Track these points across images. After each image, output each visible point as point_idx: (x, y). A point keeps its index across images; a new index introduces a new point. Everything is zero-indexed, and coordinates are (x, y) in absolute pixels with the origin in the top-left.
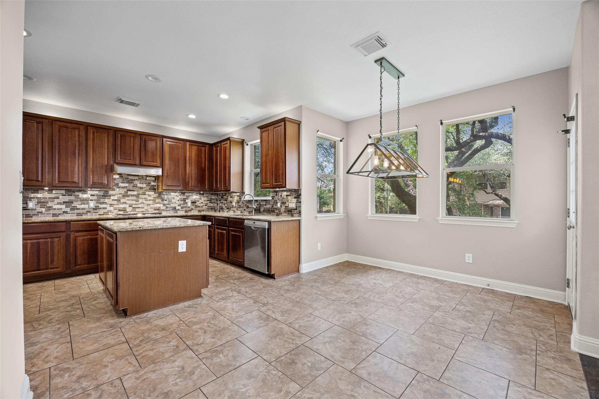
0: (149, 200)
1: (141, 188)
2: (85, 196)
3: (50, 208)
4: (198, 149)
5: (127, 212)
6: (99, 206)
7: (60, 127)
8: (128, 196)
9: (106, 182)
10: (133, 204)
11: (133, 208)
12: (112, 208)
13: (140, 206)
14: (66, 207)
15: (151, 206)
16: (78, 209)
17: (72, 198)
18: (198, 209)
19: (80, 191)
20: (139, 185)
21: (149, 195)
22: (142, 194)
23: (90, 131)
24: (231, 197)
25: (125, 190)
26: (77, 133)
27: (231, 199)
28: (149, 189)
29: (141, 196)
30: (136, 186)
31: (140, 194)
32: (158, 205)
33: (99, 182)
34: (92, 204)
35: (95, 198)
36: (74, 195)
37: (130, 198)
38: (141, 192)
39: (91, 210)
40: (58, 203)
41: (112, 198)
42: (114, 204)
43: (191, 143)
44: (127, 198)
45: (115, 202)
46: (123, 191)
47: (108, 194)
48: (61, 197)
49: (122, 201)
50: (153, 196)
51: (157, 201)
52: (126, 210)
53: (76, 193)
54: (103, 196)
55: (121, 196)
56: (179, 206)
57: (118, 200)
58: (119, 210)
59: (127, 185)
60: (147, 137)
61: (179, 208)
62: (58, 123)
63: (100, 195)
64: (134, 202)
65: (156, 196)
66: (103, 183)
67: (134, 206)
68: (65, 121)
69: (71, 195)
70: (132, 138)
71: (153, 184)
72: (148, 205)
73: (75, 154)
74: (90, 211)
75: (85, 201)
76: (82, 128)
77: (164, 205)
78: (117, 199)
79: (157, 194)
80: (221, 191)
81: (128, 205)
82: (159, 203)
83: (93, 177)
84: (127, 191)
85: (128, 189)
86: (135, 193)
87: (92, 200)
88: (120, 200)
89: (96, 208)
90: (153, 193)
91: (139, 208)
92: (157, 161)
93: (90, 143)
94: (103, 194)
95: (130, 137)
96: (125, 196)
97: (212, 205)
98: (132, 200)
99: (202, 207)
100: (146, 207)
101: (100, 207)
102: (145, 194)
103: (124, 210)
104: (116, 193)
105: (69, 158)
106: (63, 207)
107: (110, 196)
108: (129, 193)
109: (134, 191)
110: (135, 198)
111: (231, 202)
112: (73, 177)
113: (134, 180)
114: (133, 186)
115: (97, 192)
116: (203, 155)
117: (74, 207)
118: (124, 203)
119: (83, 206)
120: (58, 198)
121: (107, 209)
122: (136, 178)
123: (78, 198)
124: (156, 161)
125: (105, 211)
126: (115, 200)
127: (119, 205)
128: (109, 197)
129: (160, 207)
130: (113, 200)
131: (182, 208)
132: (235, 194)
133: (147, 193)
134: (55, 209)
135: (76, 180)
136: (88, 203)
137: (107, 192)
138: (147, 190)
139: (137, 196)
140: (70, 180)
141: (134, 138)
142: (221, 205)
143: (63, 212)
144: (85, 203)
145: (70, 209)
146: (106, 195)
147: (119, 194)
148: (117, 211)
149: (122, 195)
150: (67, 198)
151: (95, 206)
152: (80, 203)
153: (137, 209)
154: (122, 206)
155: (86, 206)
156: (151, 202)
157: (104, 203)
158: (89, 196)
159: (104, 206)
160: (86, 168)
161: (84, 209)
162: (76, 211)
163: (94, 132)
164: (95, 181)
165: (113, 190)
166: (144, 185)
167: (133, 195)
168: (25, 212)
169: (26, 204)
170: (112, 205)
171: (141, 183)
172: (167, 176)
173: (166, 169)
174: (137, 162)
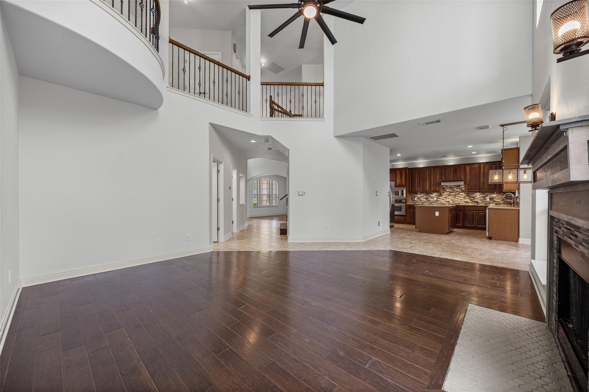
1: (457, 191)
2: (432, 196)
3: (421, 200)
7: (422, 170)
8: (451, 195)
9: (438, 190)
13: (456, 200)
15: (462, 200)
17: (428, 196)
19: (430, 194)
21: (461, 195)
25: (449, 192)
26: (427, 171)
28: (462, 191)
29: (457, 195)
30: (455, 191)
33: (436, 190)
34: (435, 199)
35: (436, 196)
37: (452, 196)
38: (457, 193)
39: (435, 201)
40: (423, 198)
41: (443, 196)
44: (450, 196)
45: (445, 198)
46: (448, 193)
48: (424, 196)
49: (448, 197)
50: (463, 195)
51: (466, 198)
53: (429, 195)
55: (447, 195)
57: (446, 197)
58: (446, 202)
59: (450, 190)
60: (457, 166)
61: (481, 201)
63: (438, 195)
64: (454, 198)
67: (453, 200)
68: (423, 168)
70: (449, 169)
72: (461, 200)
73: (427, 179)
75: (433, 198)
76: (429, 169)
77: (470, 200)
79: (466, 194)
82: (468, 199)
83: (433, 188)
84: (450, 193)
85: (450, 192)
86: (454, 194)
88: (447, 197)
89: (437, 201)
90: (464, 193)
91: (456, 201)
92: (462, 178)
93: (432, 174)
96: (449, 195)
99: (499, 201)
100: (460, 201)
104: (445, 194)
105: (425, 181)
106: (425, 200)
107: (442, 195)
108: (451, 194)
110: (454, 196)
112: (426, 188)
113: (453, 188)
114: (453, 191)
115: (437, 193)
117: (429, 200)
119: (431, 200)
120: (423, 196)
122: (454, 186)
125: (441, 202)
126: (445, 197)
129: (468, 201)
131: (483, 202)
133: (460, 194)
137: (441, 193)
138: (460, 192)
139: (455, 195)
140: (425, 190)
141: (450, 169)
143: (425, 202)
146: (441, 195)
147: (446, 194)
150: (426, 197)
152: (431, 198)
154: (448, 200)
155: (433, 200)
156: (463, 198)
157: (440, 198)
158: (434, 195)
159: (440, 200)
160: (430, 184)
161: (432, 201)
162: (429, 202)
163: (433, 170)
164: (434, 190)
165: (444, 193)
166: (459, 190)
167: (453, 195)
168: (414, 201)
169: (414, 198)
170: (443, 200)
171: (457, 189)
172: (468, 184)
173: (468, 181)
174: (452, 179)
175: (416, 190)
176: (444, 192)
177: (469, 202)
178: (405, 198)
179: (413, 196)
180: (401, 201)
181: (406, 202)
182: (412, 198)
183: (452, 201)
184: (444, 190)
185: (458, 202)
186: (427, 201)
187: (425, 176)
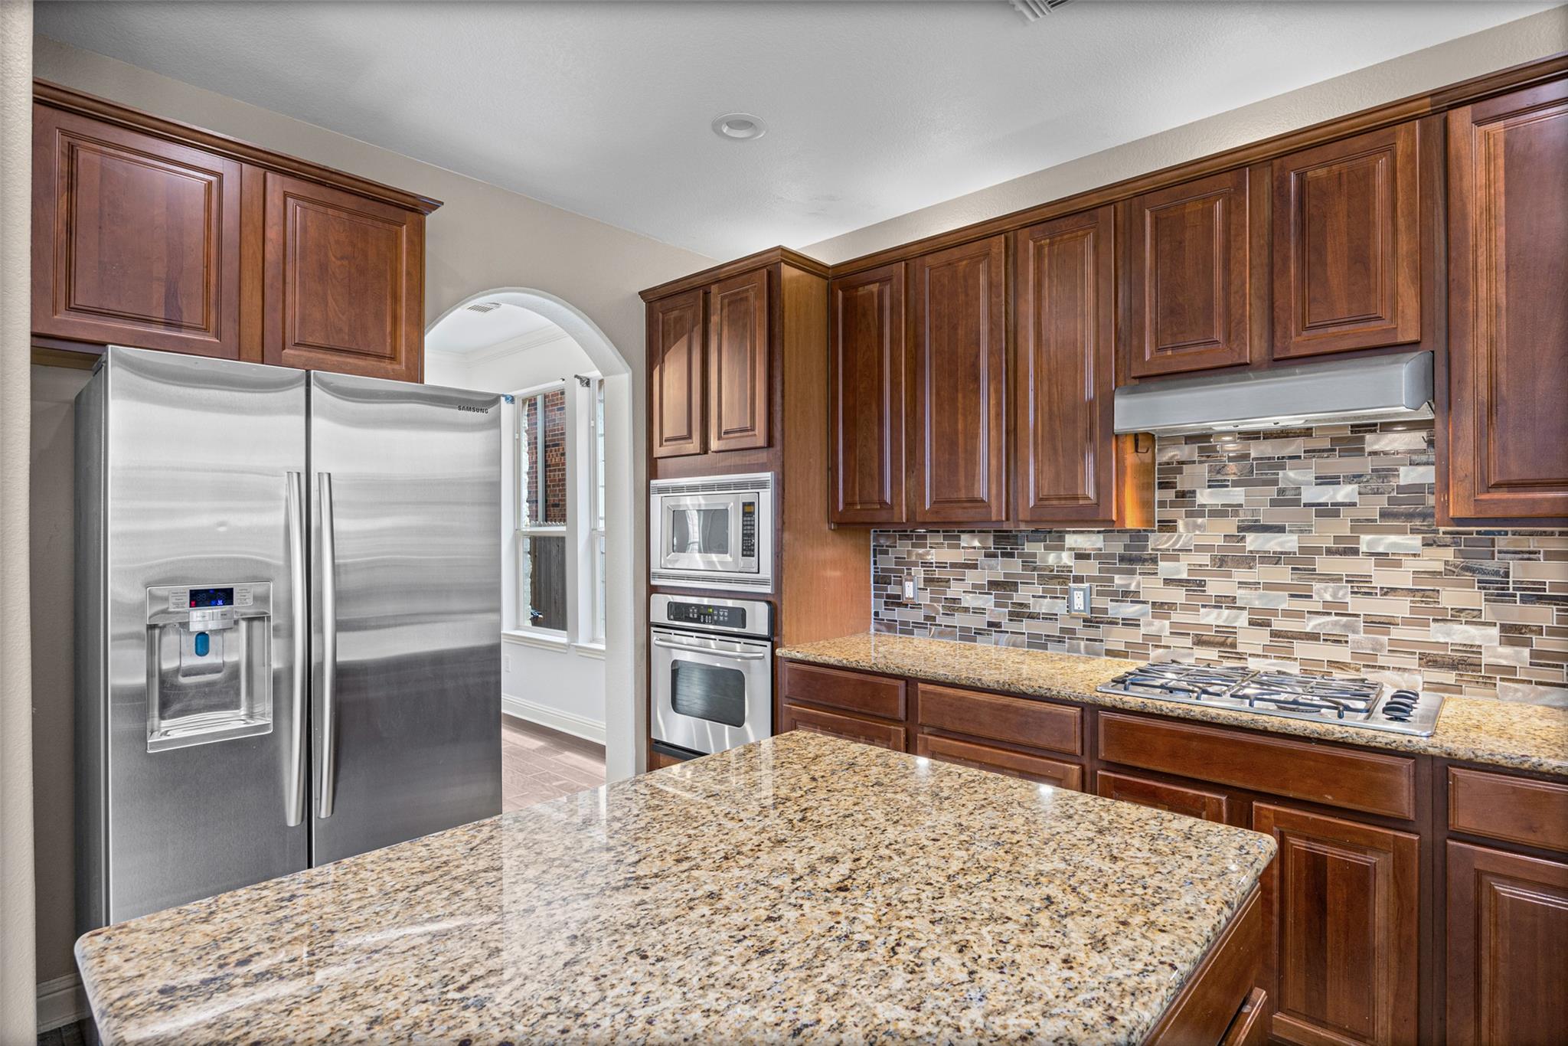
0: (1388, 592)
1: (1327, 511)
2: (1052, 559)
3: (953, 606)
5: (1240, 657)
6: (1105, 611)
8: (1248, 561)
9: (1091, 493)
10: (1274, 612)
11: (1275, 634)
12: (1162, 626)
13: (1310, 625)
14: (997, 605)
16: (1032, 616)
17: (1015, 566)
19: (1037, 535)
20: (1312, 494)
21: (1382, 558)
22: (1330, 552)
23: (1026, 250)
25: (1230, 525)
26: (983, 280)
28: (1384, 515)
29: (1324, 564)
30: (1296, 502)
31: (1317, 551)
32: (1461, 634)
33: (1063, 493)
34: (1079, 599)
35: (1091, 568)
36: (1020, 556)
37: (1261, 573)
38: (1325, 533)
39: (1078, 625)
40: (974, 586)
41: (1165, 570)
42: (1172, 606)
44: (1241, 574)
45: (1178, 595)
46: (1216, 532)
47: (1145, 548)
48: (983, 562)
49: (1216, 587)
50: (1411, 565)
51: (1450, 597)
52: (1234, 645)
53: (1029, 547)
54: (1122, 559)
55: (1205, 559)
57: (1194, 585)
58: (1200, 642)
59: (1235, 496)
60: (1314, 156)
62: (929, 259)
63: (1112, 556)
64: (1284, 602)
65: (1439, 567)
66: (1076, 498)
67: (1278, 624)
68: (949, 241)
69: (1011, 555)
71: (1408, 476)
72: (1379, 624)
74: (1072, 631)
75: (1057, 581)
76: (998, 246)
77: (1514, 633)
78: (1184, 576)
79: (1449, 554)
81: (1242, 620)
82: (1463, 616)
83: (1038, 472)
84: (1241, 529)
85: (1244, 516)
86: (1289, 542)
87: (1079, 579)
88: (1202, 584)
89: (1096, 620)
90: (1415, 541)
91: (1313, 637)
92: (1394, 310)
94: (1126, 547)
95: (1208, 200)
98: (1269, 586)
100: (1360, 637)
101: (1111, 614)
102: (1355, 552)
103: (1223, 644)
104: (1187, 543)
106: (988, 602)
107: (1154, 560)
108: (1253, 542)
109: (1281, 529)
110: (1283, 574)
112: (971, 477)
113: (1280, 463)
114: (1274, 503)
115: (1101, 536)
117: (1021, 605)
118: (1226, 602)
120: (975, 566)
121: (1143, 630)
122: (1296, 446)
123: (1034, 569)
124: (1387, 315)
125: (1136, 636)
126: (1179, 582)
127: (1195, 609)
128: (1149, 566)
129: (1476, 650)
130: (1168, 582)
133: (1365, 541)
134: (966, 610)
135: (982, 491)
136: (1066, 592)
138: (1362, 525)
139: (1302, 562)
140: (963, 495)
143: (991, 624)
144: (1054, 591)
145: (1011, 613)
146: (1136, 557)
147: (1200, 548)
148: (1188, 642)
149: (1213, 559)
150: (999, 568)
151: (1092, 610)
152: (1039, 590)
153: (1296, 644)
154: (1212, 618)
155: (1060, 607)
156: (1400, 607)
157: (1126, 595)
158: (1067, 559)
159: (1129, 610)
160: (1013, 432)
161: (1051, 617)
162: (1025, 626)
163: (1039, 250)
165: (1168, 526)
166: (1344, 493)
167: (1276, 559)
168: (898, 614)
169: (901, 583)
170: (1161, 608)
171: (1324, 480)
172: (1492, 407)
173: (1483, 349)
174: (1255, 347)
175: (882, 503)
176: (1169, 513)
177: (1486, 659)
178: (767, 589)
179: (888, 562)
182: (882, 580)
183: (1263, 636)
184: (1170, 495)
185: (1343, 654)
186: (1002, 615)
187: (961, 332)
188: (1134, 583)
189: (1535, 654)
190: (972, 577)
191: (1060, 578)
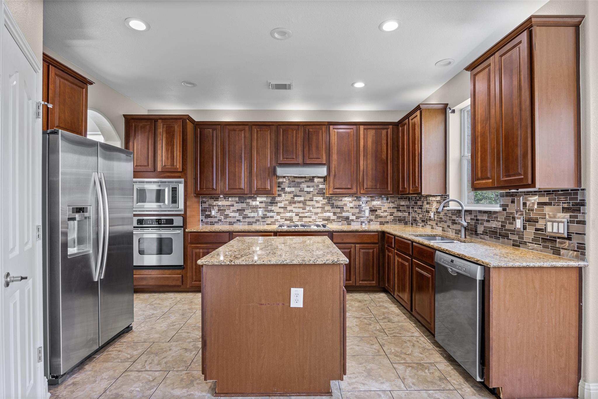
0: (318, 207)
1: (308, 193)
2: (254, 203)
3: (227, 216)
4: (376, 133)
5: (294, 222)
6: (266, 215)
7: (230, 131)
8: (295, 203)
9: (269, 188)
10: (299, 213)
11: (300, 217)
12: (279, 217)
13: (306, 215)
14: (239, 215)
15: (319, 215)
16: (248, 217)
17: (244, 205)
18: (379, 220)
19: (250, 198)
20: (306, 189)
21: (317, 202)
22: (309, 200)
23: (254, 131)
24: (428, 203)
25: (292, 195)
26: (243, 135)
27: (428, 206)
28: (317, 193)
29: (308, 203)
30: (303, 191)
31: (307, 200)
32: (328, 214)
33: (263, 187)
34: (261, 212)
35: (263, 205)
36: (245, 203)
37: (297, 205)
38: (308, 197)
39: (260, 219)
40: (233, 211)
41: (279, 205)
42: (280, 213)
43: (366, 127)
44: (294, 205)
45: (282, 210)
46: (289, 197)
47: (275, 200)
48: (235, 205)
49: (289, 208)
50: (321, 202)
51: (327, 208)
52: (292, 220)
53: (248, 201)
54: (270, 203)
55: (287, 202)
56: (353, 215)
57: (285, 208)
58: (286, 220)
59: (293, 189)
60: (310, 127)
61: (354, 218)
62: (228, 127)
63: (268, 202)
64: (301, 210)
65: (325, 203)
66: (266, 189)
67: (300, 215)
68: (234, 123)
69: (243, 203)
70: (294, 132)
71: (321, 186)
72: (316, 214)
73: (241, 158)
74: (259, 220)
75: (255, 208)
76: (247, 128)
77: (335, 214)
78: (283, 206)
79: (326, 200)
80: (409, 194)
81: (294, 214)
82: (328, 211)
83: (257, 183)
84: (294, 196)
85: (295, 194)
86: (302, 199)
87: (260, 208)
88: (286, 208)
89: (264, 217)
90: (321, 198)
91: (306, 217)
92: (322, 157)
93: (255, 144)
94: (271, 200)
95: (293, 130)
96: (292, 202)
97: (400, 214)
98: (299, 208)
99: (386, 217)
100: (314, 217)
101: (268, 215)
102: (313, 200)
103: (290, 220)
104: (283, 199)
105: (237, 163)
106: (237, 214)
107: (277, 203)
108: (296, 199)
109: (301, 196)
110: (301, 205)
111: (428, 212)
112: (240, 183)
113: (301, 183)
114: (300, 191)
115: (265, 198)
116: (384, 142)
117: (246, 215)
118: (291, 211)
119: (252, 215)
120: (233, 206)
121: (274, 218)
122: (303, 180)
123: (249, 206)
124: (321, 158)
125: (273, 220)
126: (282, 208)
127: (285, 213)
128: (276, 204)
129: (329, 217)
130: (280, 207)
131: (357, 218)
132: (434, 199)
133: (315, 198)
134: (231, 217)
135: (242, 186)
136: (257, 211)
137: (274, 198)
138: (314, 195)
139: (304, 202)
140: (237, 187)
141: (296, 131)
142: (413, 214)
143: (237, 220)
144: (254, 211)
145: (243, 217)
146: (273, 202)
147: (286, 200)
148: (284, 220)
149: (289, 202)
150: (240, 206)
151: (263, 215)
152: (250, 211)
153: (304, 219)
154: (288, 215)
155: (255, 215)
156: (319, 210)
157: (271, 211)
158: (258, 203)
159: (271, 214)
160: (251, 173)
161: (253, 217)
162: (247, 220)
163: (257, 131)
164: (259, 187)
165: (279, 195)
166: (311, 189)
167: (300, 202)
168: (209, 220)
169: (210, 211)
170: (278, 213)
171: (308, 187)
172: (335, 175)
173: (334, 166)
174: (300, 161)
175: (213, 189)
176: (280, 193)
177: (331, 218)
178: (183, 213)
179: (206, 205)
180: (171, 221)
181: (184, 226)
182: (204, 210)
183: (298, 217)
184: (280, 189)
185: (310, 220)
186: (241, 218)
187: (237, 147)
188: (273, 208)
189: (337, 217)
190: (232, 208)
191: (256, 208)
